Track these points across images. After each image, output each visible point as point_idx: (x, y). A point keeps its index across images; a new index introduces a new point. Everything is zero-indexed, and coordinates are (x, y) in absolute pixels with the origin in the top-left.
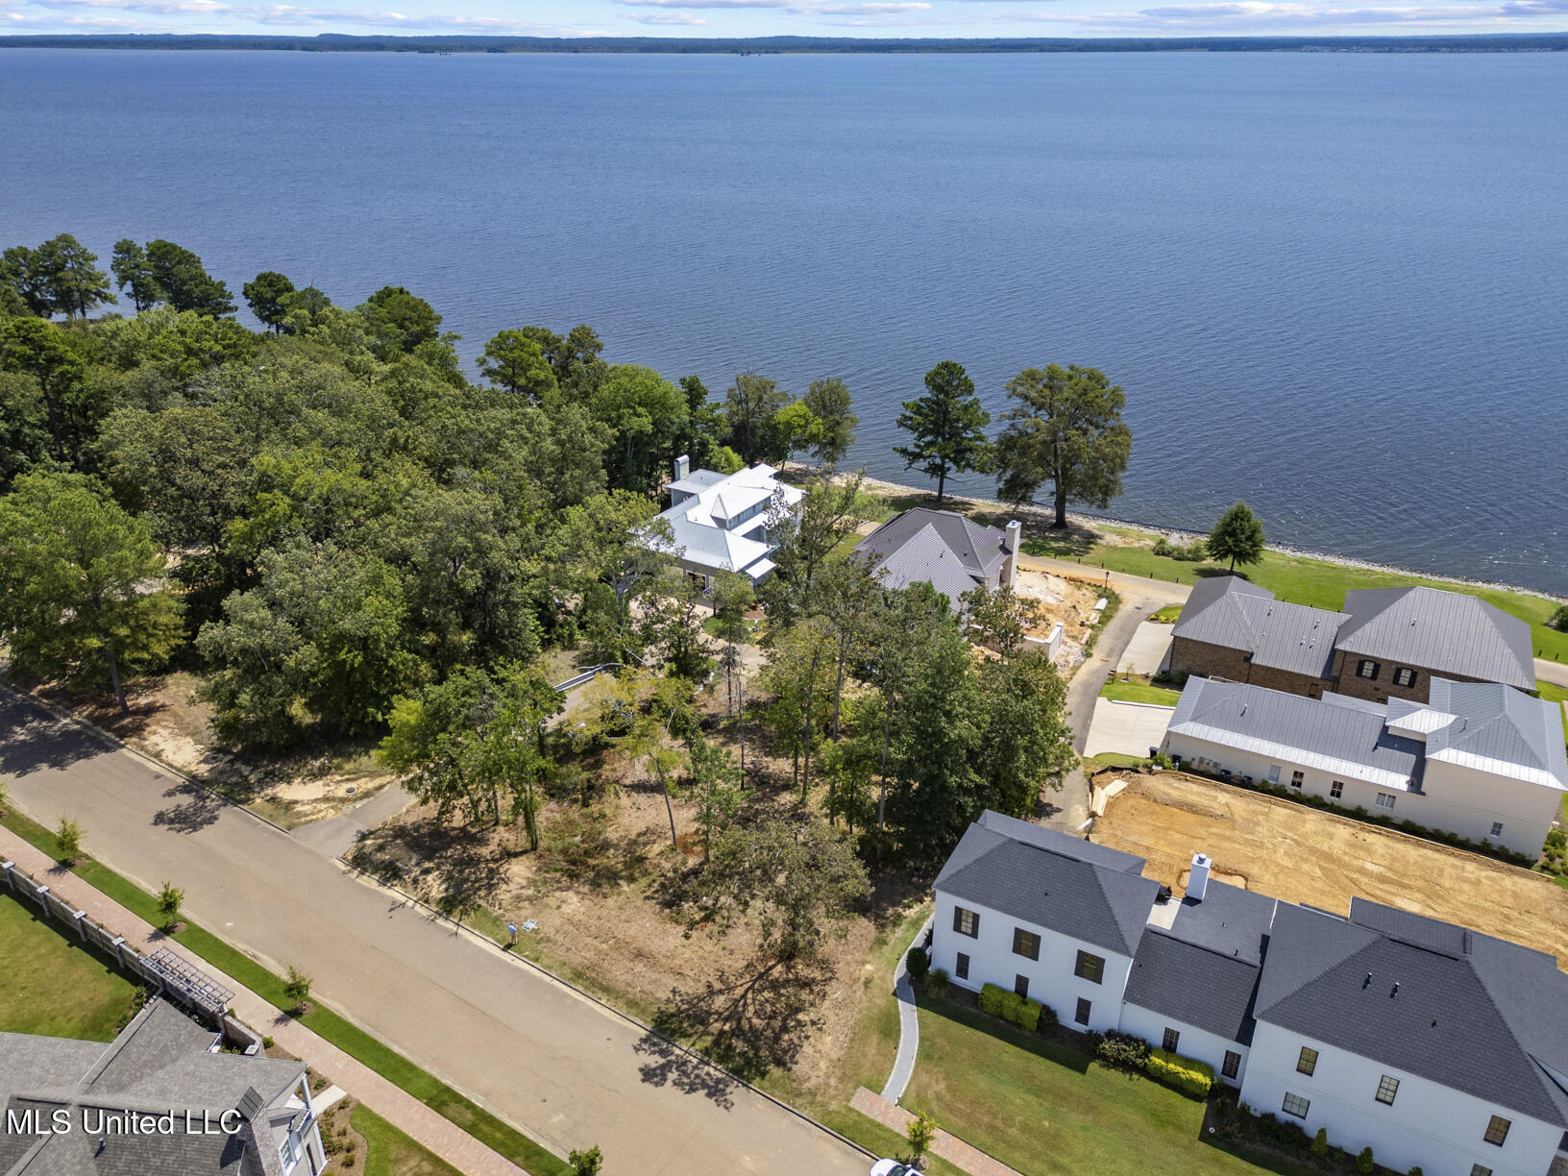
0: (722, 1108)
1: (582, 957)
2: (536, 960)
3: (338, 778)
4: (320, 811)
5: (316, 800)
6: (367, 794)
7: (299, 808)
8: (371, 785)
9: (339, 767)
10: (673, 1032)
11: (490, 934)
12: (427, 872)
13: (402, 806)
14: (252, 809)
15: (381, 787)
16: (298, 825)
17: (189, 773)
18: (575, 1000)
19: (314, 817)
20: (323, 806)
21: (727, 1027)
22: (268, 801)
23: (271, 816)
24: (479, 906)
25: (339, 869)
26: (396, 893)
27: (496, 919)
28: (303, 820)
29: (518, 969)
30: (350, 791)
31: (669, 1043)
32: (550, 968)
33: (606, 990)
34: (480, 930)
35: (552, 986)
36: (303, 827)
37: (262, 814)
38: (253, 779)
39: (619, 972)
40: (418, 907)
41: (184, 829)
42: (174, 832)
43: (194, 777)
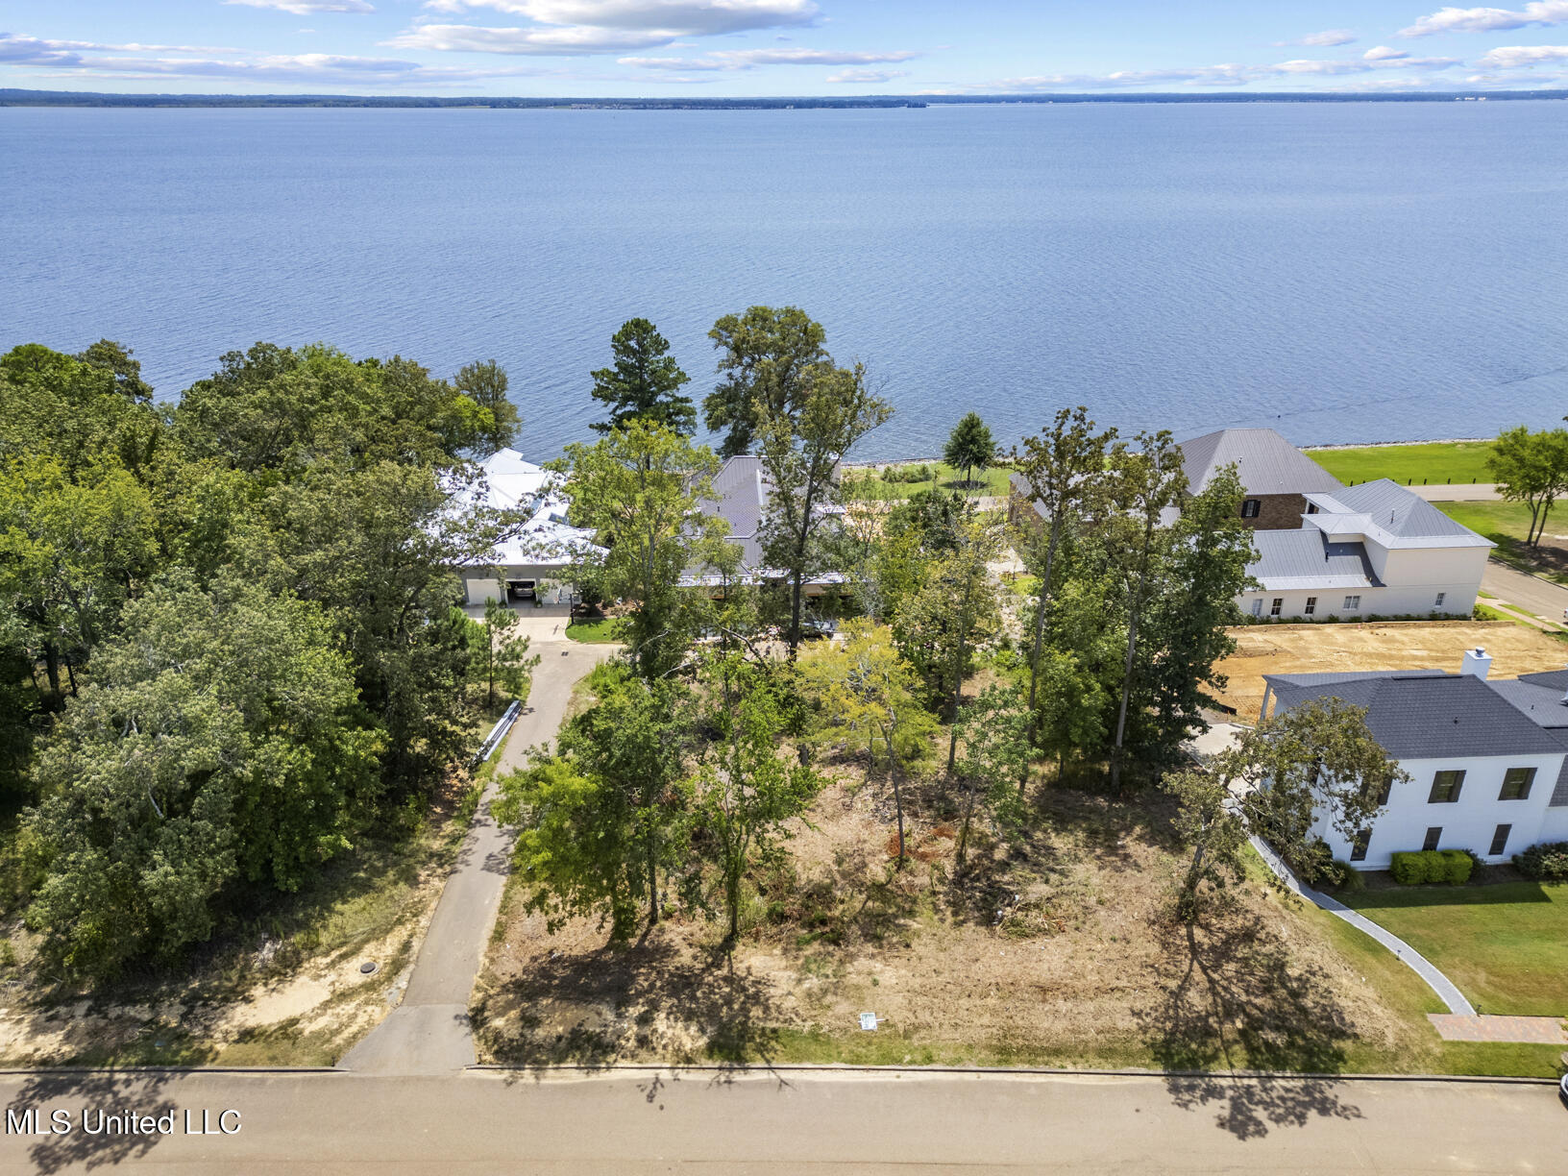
0: (1354, 1120)
1: (982, 1025)
2: (929, 1059)
3: (323, 961)
4: (353, 1017)
5: (326, 1005)
6: (397, 966)
7: (308, 1028)
8: (390, 946)
9: (312, 948)
10: (1193, 1061)
11: (829, 1057)
12: (644, 1020)
13: (474, 956)
14: (225, 1062)
15: (406, 947)
16: (339, 1049)
17: (25, 1060)
18: (1038, 1085)
19: (354, 1028)
20: (348, 1008)
21: (1239, 1025)
22: (237, 1042)
23: (273, 1059)
24: (774, 1031)
25: (493, 1082)
26: (622, 1072)
27: (815, 1036)
28: (339, 1040)
29: (920, 1085)
30: (367, 969)
31: (1202, 1076)
32: (959, 1060)
33: (1057, 1052)
34: (809, 1059)
35: (987, 1084)
36: (351, 1051)
37: (254, 1063)
38: (170, 1018)
39: (1048, 1022)
40: (682, 1075)
41: (124, 1154)
43: (44, 1062)
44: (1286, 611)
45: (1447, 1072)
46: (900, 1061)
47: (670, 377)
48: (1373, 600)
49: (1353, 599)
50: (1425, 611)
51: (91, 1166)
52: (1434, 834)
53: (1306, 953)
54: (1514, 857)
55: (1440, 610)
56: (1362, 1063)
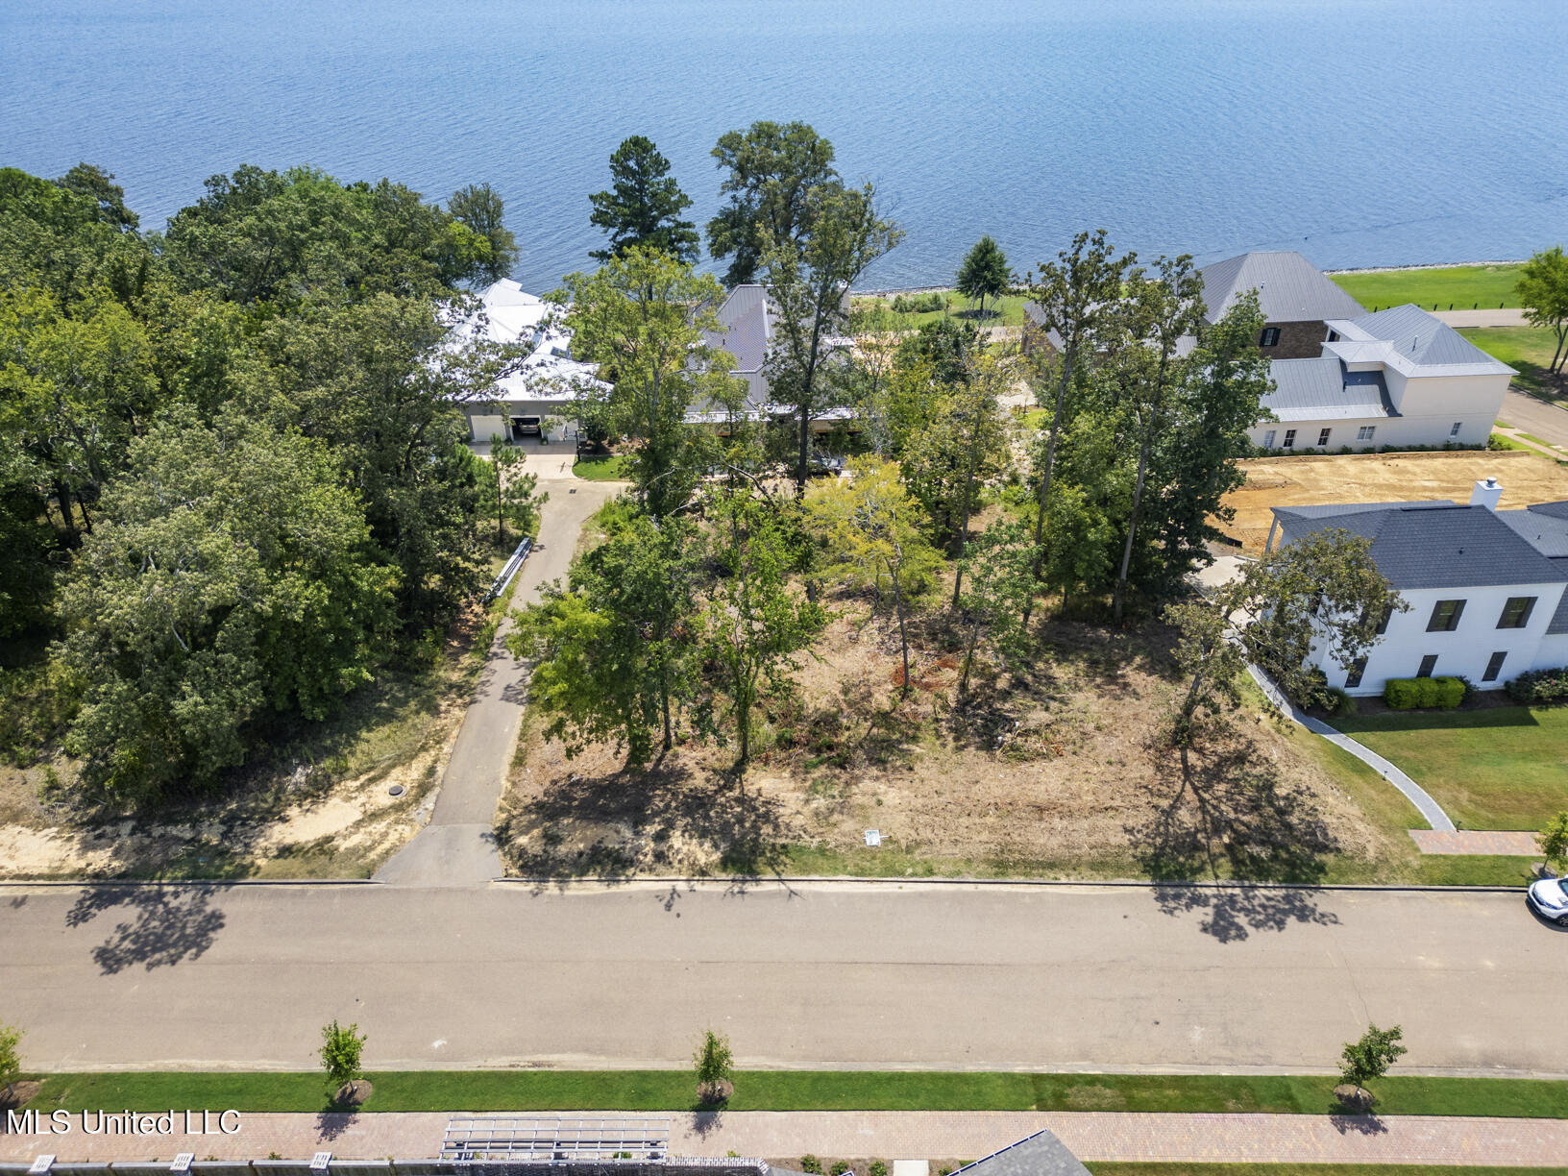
0: (1331, 926)
1: (981, 841)
2: (930, 872)
3: (353, 784)
4: (384, 835)
5: (358, 824)
6: (423, 789)
7: (344, 845)
8: (415, 771)
9: (342, 772)
10: (1180, 873)
11: (835, 870)
12: (661, 837)
13: (496, 779)
14: (267, 876)
15: (431, 772)
16: (374, 864)
17: (79, 874)
18: (1031, 895)
19: (386, 845)
20: (379, 827)
21: (1226, 840)
22: (276, 857)
23: (311, 872)
24: (784, 846)
25: (519, 893)
26: (641, 885)
27: (822, 851)
28: (372, 855)
29: (921, 895)
30: (395, 792)
31: (1188, 886)
32: (959, 873)
33: (1051, 865)
34: (816, 872)
35: (984, 893)
36: (385, 865)
37: (294, 876)
38: (211, 836)
39: (1043, 839)
40: (698, 886)
41: (180, 956)
42: (165, 968)
43: (97, 875)
44: (1299, 443)
45: (1423, 882)
46: (902, 874)
47: (671, 201)
48: (1389, 430)
49: (1368, 430)
50: (1439, 441)
51: (150, 966)
52: (1429, 662)
53: (1295, 774)
54: (1507, 684)
55: (1454, 439)
56: (1342, 874)
